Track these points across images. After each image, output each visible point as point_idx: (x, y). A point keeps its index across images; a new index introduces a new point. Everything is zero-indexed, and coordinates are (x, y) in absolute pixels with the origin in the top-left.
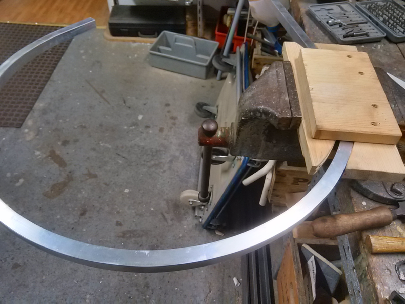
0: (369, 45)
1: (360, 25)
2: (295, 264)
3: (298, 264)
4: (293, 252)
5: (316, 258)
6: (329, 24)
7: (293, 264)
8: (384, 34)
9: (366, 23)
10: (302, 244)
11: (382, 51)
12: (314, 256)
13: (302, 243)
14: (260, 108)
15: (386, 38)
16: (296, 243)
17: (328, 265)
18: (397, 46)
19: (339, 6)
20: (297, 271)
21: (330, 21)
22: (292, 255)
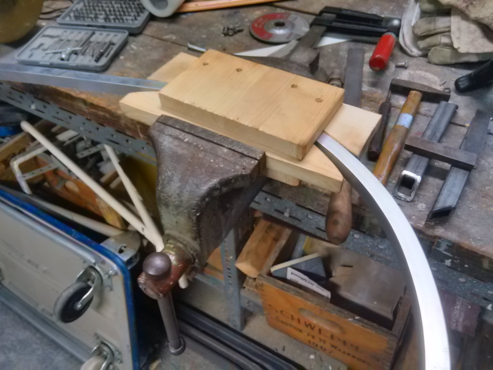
0: (124, 51)
1: (92, 39)
2: (289, 292)
3: (290, 288)
4: (275, 285)
5: (292, 267)
6: (65, 60)
7: (288, 293)
8: (125, 32)
9: (94, 33)
10: (270, 271)
11: (141, 49)
12: (290, 267)
13: (268, 270)
14: (214, 185)
15: (131, 35)
16: (266, 276)
17: (306, 261)
18: (145, 35)
19: (44, 36)
20: (297, 294)
21: (64, 56)
22: (277, 288)
